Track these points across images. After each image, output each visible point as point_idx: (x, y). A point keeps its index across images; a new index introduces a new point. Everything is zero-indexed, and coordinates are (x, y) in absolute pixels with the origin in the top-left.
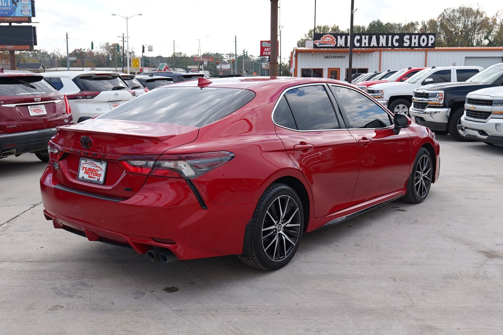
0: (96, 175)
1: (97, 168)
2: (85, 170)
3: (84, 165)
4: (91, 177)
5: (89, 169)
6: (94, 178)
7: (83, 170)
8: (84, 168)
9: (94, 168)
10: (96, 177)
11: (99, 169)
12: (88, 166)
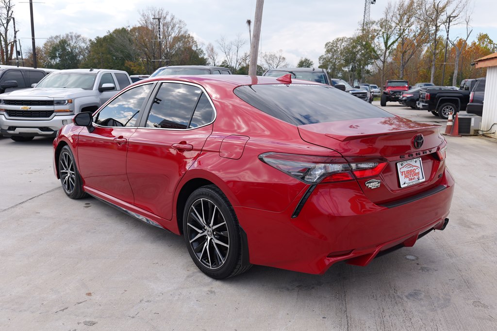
0: (415, 175)
1: (414, 168)
2: (405, 174)
3: (402, 171)
4: (411, 179)
5: (408, 172)
6: (414, 178)
7: (402, 175)
8: (402, 172)
9: (411, 168)
10: (416, 177)
11: (416, 168)
12: (405, 169)
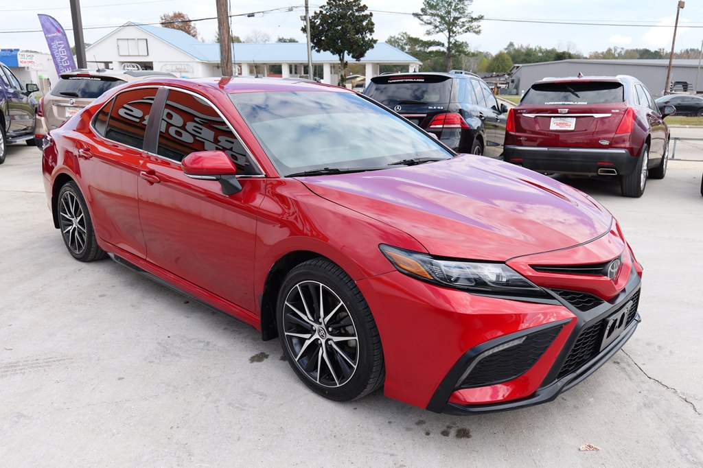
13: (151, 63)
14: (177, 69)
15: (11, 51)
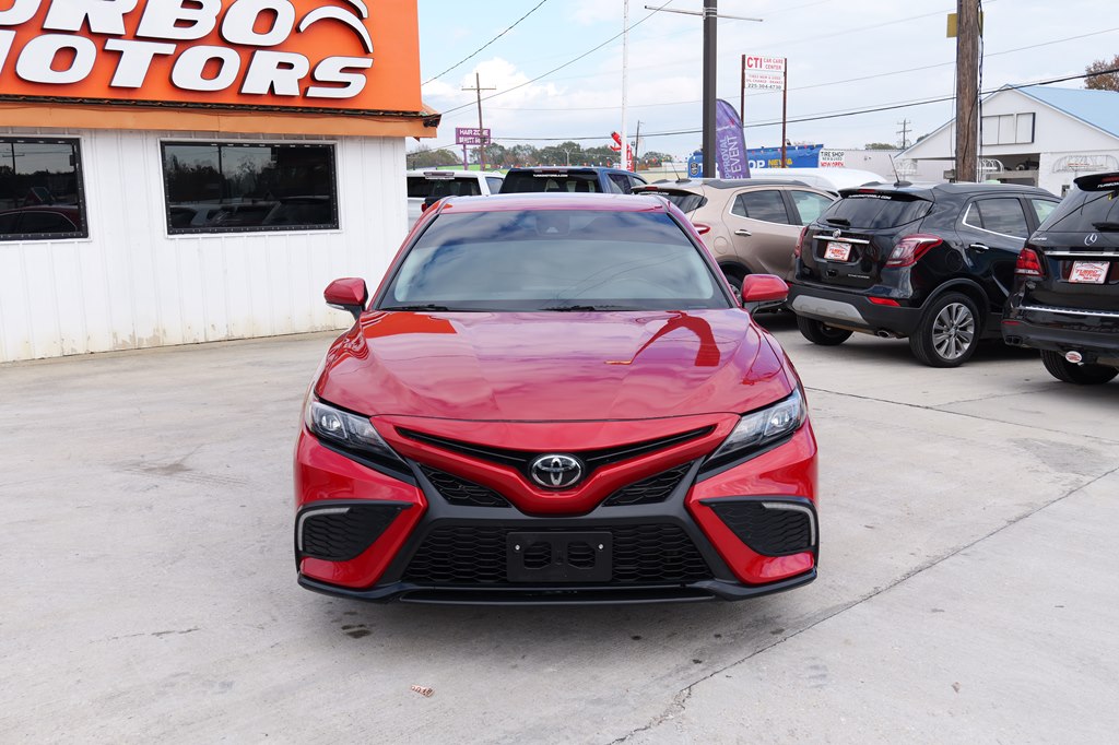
13: (1037, 156)
14: (1070, 165)
15: (812, 148)
